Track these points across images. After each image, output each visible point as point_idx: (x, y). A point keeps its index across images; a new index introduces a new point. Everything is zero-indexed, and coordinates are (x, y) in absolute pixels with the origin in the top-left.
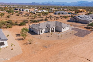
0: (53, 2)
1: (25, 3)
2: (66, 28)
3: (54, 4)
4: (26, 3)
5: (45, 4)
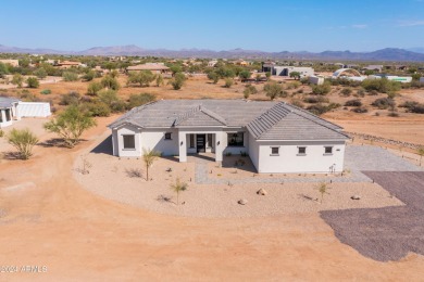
1: (348, 52)
4: (352, 51)
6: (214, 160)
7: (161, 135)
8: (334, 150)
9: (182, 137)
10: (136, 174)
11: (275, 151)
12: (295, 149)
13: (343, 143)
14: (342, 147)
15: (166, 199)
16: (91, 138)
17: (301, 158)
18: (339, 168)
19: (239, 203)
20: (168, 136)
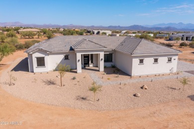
0: (181, 23)
1: (119, 26)
2: (156, 60)
3: (183, 29)
4: (121, 26)
5: (160, 28)
6: (99, 71)
7: (62, 56)
8: (172, 59)
9: (79, 56)
10: (51, 83)
11: (141, 61)
12: (152, 60)
13: (177, 55)
14: (176, 57)
15: (83, 98)
16: (8, 63)
17: (155, 65)
18: (175, 70)
19: (135, 95)
20: (66, 58)
